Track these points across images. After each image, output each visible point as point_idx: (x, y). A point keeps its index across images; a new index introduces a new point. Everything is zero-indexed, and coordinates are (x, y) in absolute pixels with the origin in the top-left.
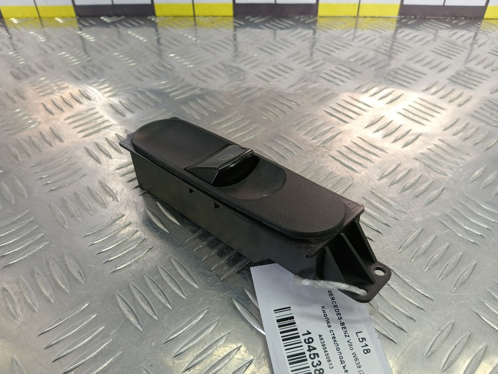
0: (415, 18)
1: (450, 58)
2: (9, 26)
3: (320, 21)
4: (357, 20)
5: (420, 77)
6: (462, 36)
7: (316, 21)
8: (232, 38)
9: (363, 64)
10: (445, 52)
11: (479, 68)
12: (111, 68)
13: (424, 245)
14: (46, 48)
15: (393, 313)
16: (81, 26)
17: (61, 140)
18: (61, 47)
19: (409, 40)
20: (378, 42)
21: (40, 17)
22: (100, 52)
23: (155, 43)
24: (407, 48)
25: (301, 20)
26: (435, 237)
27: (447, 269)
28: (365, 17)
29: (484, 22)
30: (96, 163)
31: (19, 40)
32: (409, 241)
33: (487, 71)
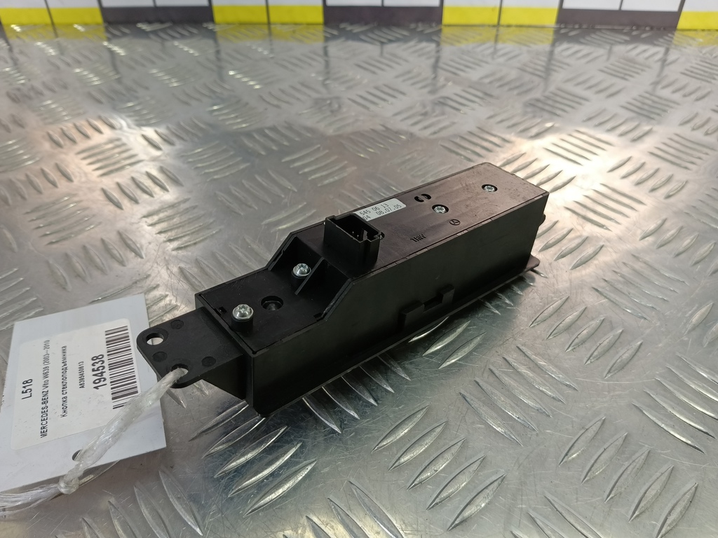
0: (580, 28)
1: (626, 79)
2: (8, 34)
3: (446, 31)
4: (498, 30)
5: (580, 104)
6: (645, 51)
7: (440, 31)
8: (321, 52)
9: (501, 86)
10: (618, 72)
11: (666, 93)
12: (147, 88)
13: (569, 319)
14: (59, 63)
15: (517, 405)
16: (109, 35)
17: (69, 179)
18: (79, 62)
19: (569, 56)
20: (525, 58)
21: (53, 24)
22: (132, 68)
23: (212, 57)
24: (565, 67)
25: (419, 29)
26: (586, 308)
27: (599, 350)
28: (509, 26)
29: (677, 34)
30: (116, 209)
31: (21, 52)
32: (546, 313)
33: (677, 97)
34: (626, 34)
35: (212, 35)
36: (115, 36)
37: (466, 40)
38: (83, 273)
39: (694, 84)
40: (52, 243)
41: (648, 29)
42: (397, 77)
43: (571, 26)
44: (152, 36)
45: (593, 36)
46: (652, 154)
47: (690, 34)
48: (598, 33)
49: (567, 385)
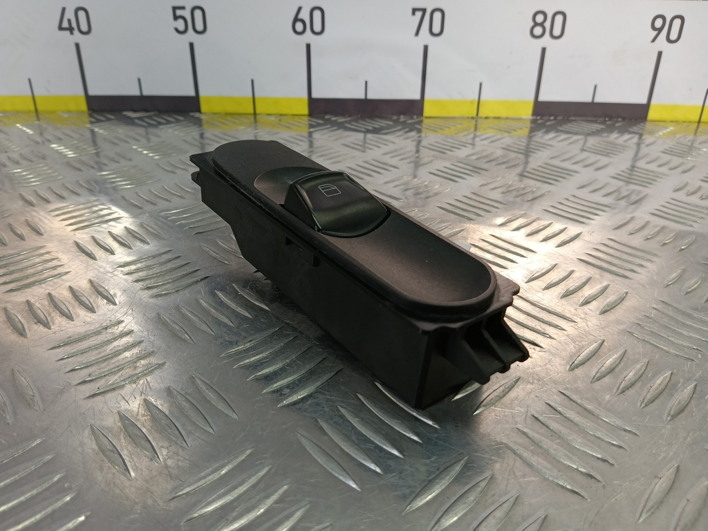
34: (601, 123)
35: (198, 122)
36: (98, 121)
37: (449, 128)
38: (45, 319)
39: (676, 161)
40: (11, 291)
41: (619, 119)
42: (385, 154)
43: (546, 118)
44: (137, 121)
45: (570, 125)
46: (653, 214)
47: (662, 124)
48: (574, 123)
49: (625, 430)
